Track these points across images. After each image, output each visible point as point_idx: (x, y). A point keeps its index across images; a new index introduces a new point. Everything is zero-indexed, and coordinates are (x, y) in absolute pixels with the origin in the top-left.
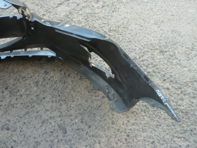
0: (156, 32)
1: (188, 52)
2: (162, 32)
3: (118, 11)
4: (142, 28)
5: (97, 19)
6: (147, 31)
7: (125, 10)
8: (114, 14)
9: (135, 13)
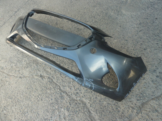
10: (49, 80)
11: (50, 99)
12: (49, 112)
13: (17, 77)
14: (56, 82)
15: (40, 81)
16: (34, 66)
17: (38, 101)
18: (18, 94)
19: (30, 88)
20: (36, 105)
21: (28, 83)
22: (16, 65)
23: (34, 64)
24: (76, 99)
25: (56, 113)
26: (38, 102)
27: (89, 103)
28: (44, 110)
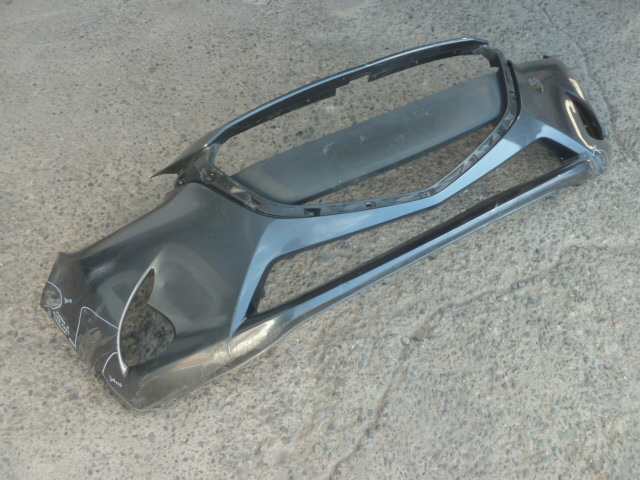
0: (98, 436)
1: (17, 419)
2: (84, 443)
3: (210, 454)
4: (134, 432)
5: (253, 407)
6: (119, 428)
7: (195, 465)
8: (216, 441)
9: (165, 465)
10: (451, 314)
11: (525, 340)
12: (567, 361)
13: (358, 448)
14: (469, 297)
15: (438, 350)
16: (351, 352)
17: (513, 386)
18: (445, 466)
19: (446, 401)
20: (526, 398)
21: (419, 402)
22: (284, 435)
23: (340, 347)
24: (553, 263)
25: (575, 339)
26: (518, 387)
27: (578, 237)
28: (555, 375)
